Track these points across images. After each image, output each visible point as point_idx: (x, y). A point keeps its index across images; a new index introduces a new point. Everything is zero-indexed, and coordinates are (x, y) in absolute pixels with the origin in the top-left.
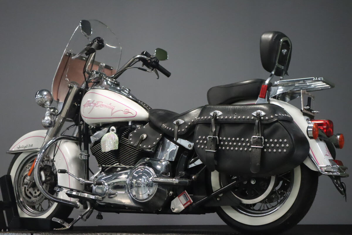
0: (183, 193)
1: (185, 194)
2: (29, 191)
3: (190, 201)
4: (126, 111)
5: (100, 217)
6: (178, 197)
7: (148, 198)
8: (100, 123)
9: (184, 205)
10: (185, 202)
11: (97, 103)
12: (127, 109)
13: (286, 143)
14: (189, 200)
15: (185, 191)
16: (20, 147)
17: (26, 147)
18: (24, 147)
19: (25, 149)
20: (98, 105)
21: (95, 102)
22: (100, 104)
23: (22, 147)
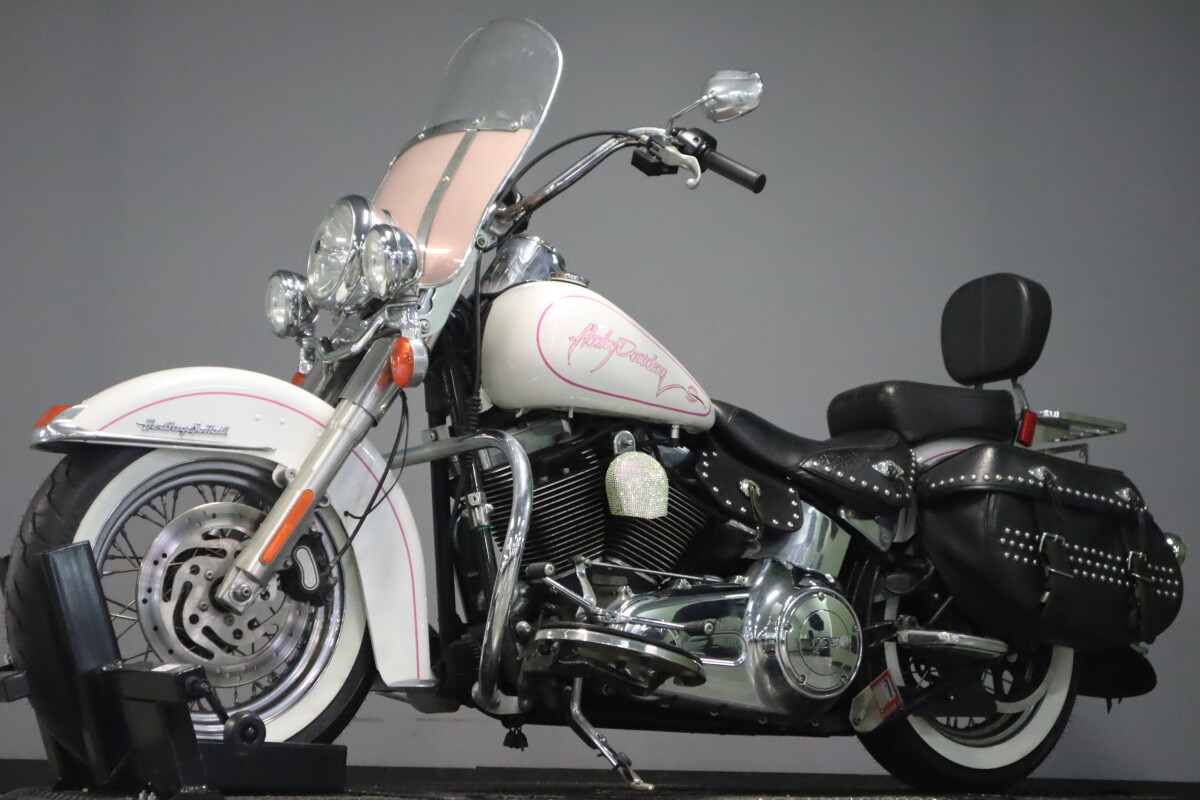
0: (884, 677)
1: (889, 680)
3: (897, 700)
5: (516, 741)
6: (872, 687)
9: (883, 711)
10: (886, 702)
11: (620, 344)
13: (1172, 577)
14: (894, 696)
16: (158, 428)
17: (193, 431)
18: (181, 432)
19: (187, 438)
20: (624, 350)
21: (614, 338)
22: (628, 348)
23: (171, 428)
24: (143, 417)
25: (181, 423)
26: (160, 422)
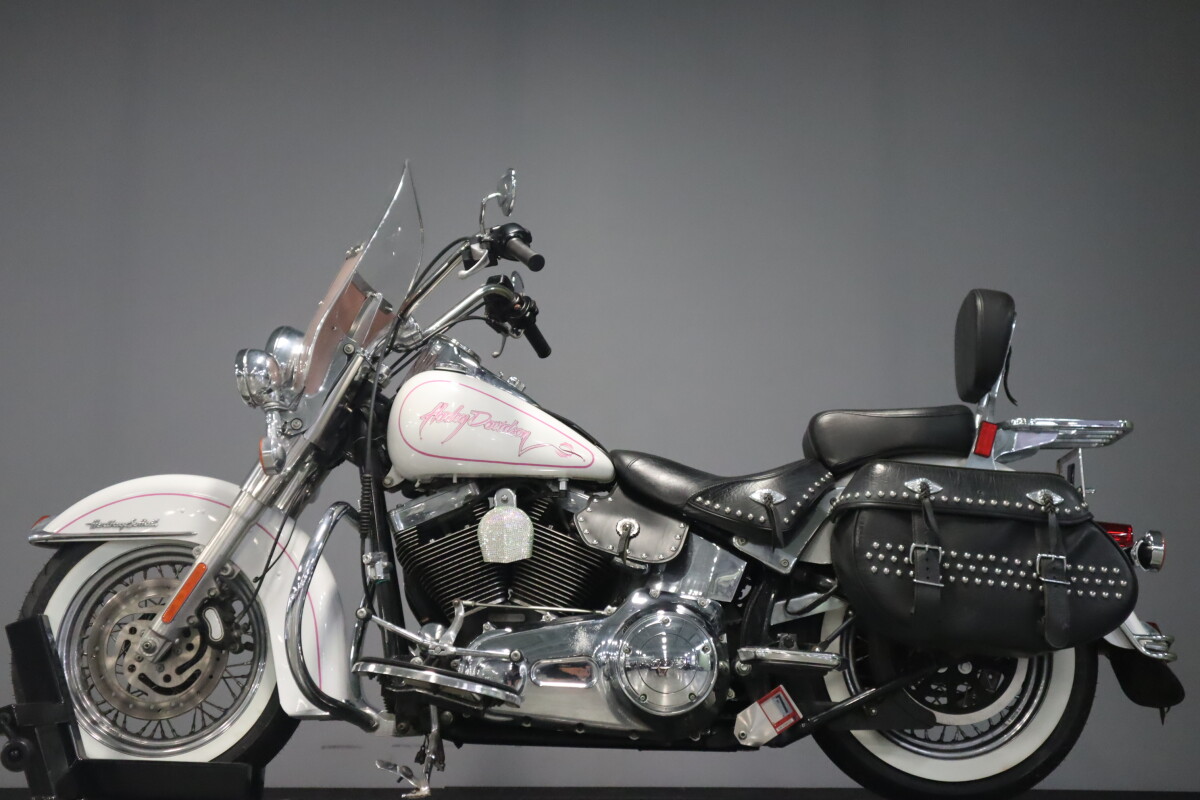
0: (775, 693)
1: (782, 696)
2: (137, 672)
3: (794, 715)
4: (564, 448)
6: (760, 703)
7: (691, 704)
8: (452, 475)
9: (776, 726)
10: (780, 717)
11: (472, 416)
12: (565, 444)
13: (1117, 577)
14: (790, 711)
15: (781, 686)
16: (102, 526)
17: (129, 525)
18: (121, 527)
19: (125, 531)
20: (477, 421)
21: (466, 411)
22: (482, 418)
23: (111, 525)
24: (91, 519)
25: (120, 520)
26: (104, 520)
